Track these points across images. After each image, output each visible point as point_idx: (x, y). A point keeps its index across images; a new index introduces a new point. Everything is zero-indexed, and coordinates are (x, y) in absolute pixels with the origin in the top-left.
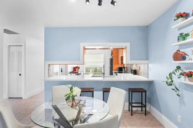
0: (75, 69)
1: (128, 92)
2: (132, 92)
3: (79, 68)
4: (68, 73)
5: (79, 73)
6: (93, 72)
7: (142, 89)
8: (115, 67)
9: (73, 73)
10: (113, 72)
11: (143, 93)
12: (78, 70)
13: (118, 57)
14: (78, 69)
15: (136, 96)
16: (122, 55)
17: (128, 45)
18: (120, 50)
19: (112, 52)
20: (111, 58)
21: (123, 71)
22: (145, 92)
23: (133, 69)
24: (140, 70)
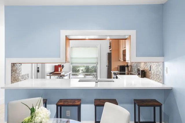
0: (56, 68)
1: (133, 105)
2: (139, 106)
3: (63, 67)
4: (46, 75)
5: (62, 74)
6: (84, 72)
7: (155, 101)
8: (115, 65)
9: (53, 74)
10: (112, 72)
11: (156, 108)
12: (61, 70)
13: (118, 50)
14: (61, 68)
15: (146, 113)
16: (125, 47)
17: (133, 33)
18: (122, 40)
19: (110, 44)
20: (110, 52)
21: (126, 72)
22: (160, 106)
23: (141, 69)
24: (150, 70)
